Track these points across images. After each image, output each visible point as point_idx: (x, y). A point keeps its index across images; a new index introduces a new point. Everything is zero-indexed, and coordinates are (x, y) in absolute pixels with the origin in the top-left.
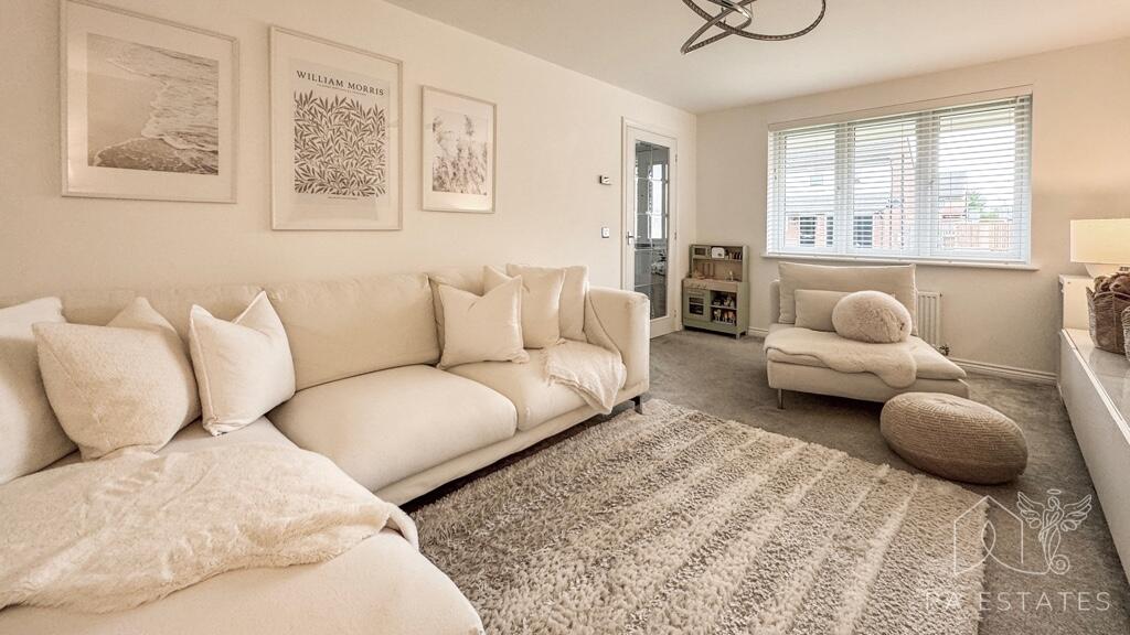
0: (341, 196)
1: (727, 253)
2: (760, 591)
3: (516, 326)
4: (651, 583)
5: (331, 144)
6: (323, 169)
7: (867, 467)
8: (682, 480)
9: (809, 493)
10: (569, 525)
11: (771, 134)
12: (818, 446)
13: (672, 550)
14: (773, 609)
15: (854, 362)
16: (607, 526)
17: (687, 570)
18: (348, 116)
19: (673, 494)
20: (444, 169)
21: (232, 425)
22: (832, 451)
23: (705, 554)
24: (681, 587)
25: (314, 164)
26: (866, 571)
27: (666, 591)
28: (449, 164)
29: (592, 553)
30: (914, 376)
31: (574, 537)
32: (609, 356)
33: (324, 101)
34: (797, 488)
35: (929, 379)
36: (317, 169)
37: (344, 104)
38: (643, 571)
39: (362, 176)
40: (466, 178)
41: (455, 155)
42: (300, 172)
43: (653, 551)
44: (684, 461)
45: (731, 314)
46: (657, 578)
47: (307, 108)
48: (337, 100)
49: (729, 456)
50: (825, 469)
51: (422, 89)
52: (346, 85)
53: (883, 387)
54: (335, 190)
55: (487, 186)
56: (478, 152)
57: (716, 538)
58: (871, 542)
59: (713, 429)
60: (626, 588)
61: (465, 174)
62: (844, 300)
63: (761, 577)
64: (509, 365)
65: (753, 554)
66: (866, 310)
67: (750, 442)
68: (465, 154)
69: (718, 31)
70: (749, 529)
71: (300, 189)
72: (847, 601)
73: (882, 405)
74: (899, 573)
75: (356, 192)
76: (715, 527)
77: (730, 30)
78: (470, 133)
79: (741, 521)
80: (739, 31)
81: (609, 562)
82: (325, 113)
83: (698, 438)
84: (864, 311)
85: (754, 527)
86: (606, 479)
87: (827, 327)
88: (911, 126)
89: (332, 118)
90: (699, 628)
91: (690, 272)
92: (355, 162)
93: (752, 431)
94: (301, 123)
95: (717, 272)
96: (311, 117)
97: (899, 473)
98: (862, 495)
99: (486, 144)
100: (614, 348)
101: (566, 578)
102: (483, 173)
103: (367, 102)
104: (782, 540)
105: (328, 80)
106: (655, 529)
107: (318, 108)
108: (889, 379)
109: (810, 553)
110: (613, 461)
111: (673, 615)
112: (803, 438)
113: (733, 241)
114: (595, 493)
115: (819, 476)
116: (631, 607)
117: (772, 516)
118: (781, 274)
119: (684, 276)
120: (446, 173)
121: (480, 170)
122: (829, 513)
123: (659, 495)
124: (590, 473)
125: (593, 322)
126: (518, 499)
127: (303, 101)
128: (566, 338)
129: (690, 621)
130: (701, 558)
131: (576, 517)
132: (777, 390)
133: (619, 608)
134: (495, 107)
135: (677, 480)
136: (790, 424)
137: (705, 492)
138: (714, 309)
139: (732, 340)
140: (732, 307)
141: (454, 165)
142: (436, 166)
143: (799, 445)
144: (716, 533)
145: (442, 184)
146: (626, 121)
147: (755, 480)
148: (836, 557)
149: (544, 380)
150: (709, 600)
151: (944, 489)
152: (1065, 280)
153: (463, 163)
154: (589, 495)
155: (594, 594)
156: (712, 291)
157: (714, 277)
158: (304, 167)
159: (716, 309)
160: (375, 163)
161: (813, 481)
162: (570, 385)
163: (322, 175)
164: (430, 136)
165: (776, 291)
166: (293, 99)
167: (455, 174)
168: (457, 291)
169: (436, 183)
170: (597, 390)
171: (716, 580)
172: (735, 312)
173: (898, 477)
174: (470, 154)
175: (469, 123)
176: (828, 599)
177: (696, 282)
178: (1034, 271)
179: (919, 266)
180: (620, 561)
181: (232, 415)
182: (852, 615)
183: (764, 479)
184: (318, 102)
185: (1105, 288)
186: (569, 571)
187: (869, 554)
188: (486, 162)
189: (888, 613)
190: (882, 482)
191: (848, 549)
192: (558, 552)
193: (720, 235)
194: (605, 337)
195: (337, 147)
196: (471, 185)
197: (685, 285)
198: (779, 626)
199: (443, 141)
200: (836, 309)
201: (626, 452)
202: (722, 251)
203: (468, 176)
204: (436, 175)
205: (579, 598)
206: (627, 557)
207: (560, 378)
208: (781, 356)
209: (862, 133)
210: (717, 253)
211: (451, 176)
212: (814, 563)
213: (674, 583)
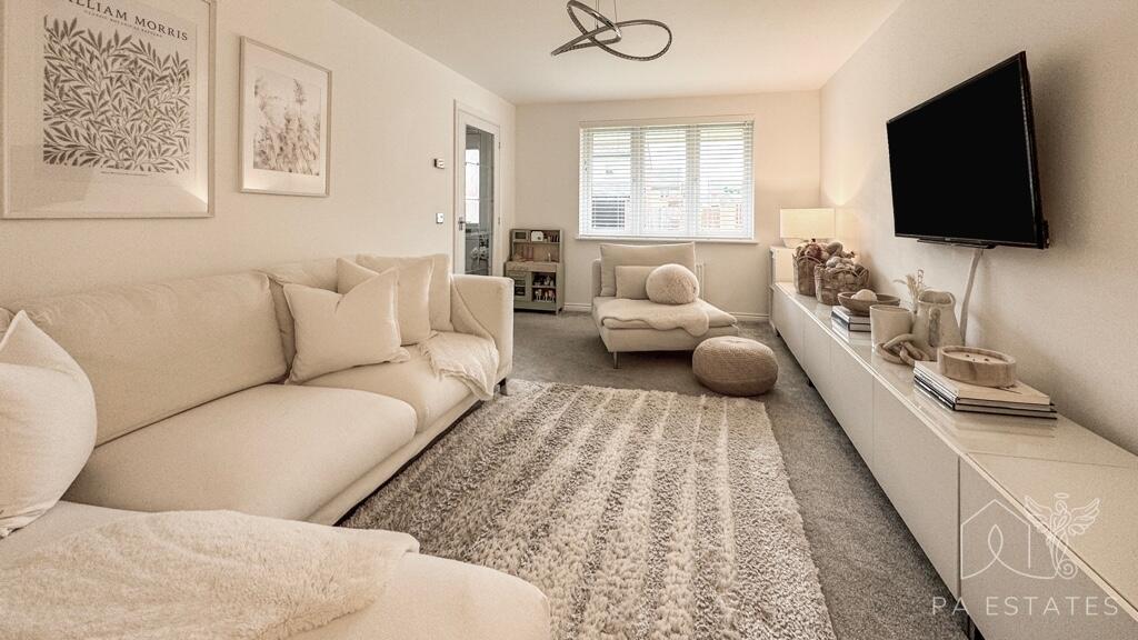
0: (121, 170)
1: (545, 237)
2: (667, 509)
3: (393, 322)
4: (587, 534)
5: (106, 97)
6: (93, 131)
7: (692, 400)
8: (571, 444)
9: (666, 428)
10: (491, 512)
11: (582, 130)
12: (656, 392)
13: (591, 502)
14: (681, 518)
15: (669, 321)
16: (527, 501)
17: (610, 514)
18: (136, 63)
19: (568, 458)
20: (268, 142)
21: (29, 514)
22: (667, 393)
23: (617, 496)
24: (611, 528)
25: (78, 124)
26: (722, 470)
27: (602, 535)
28: (274, 136)
29: (526, 528)
30: (707, 326)
31: (501, 520)
32: (485, 343)
33: (96, 37)
34: (656, 426)
35: (719, 327)
36: (83, 132)
37: (128, 45)
38: (577, 527)
39: (155, 145)
40: (294, 155)
41: (283, 126)
42: (54, 133)
43: (577, 508)
44: (563, 428)
45: (551, 293)
46: (591, 527)
47: (65, 41)
48: (116, 36)
49: (597, 415)
50: (668, 407)
51: (241, 42)
52: (131, 20)
53: (689, 338)
54: (112, 163)
55: (320, 165)
56: (310, 124)
57: (619, 481)
58: (717, 450)
59: (574, 396)
60: (572, 545)
61: (294, 149)
62: (655, 272)
63: (662, 498)
64: (385, 367)
65: (650, 484)
66: (672, 279)
67: (608, 400)
68: (294, 125)
69: (587, 41)
70: (638, 466)
71: (50, 157)
72: (721, 495)
73: (692, 352)
74: (740, 464)
75: (145, 167)
76: (615, 474)
77: (595, 43)
78: (300, 102)
79: (630, 462)
80: (602, 45)
81: (544, 530)
82: (96, 53)
83: (566, 405)
84: (670, 280)
85: (641, 463)
86: (503, 462)
87: (643, 296)
88: (682, 134)
89: (109, 61)
90: (641, 551)
91: (511, 255)
92: (144, 125)
93: (605, 390)
94: (56, 63)
95: (536, 256)
96: (74, 56)
97: (713, 399)
98: (699, 420)
99: (319, 115)
100: (487, 334)
101: (514, 557)
102: (316, 150)
103: (164, 46)
104: (663, 467)
105: (103, 8)
106: (569, 490)
107: (85, 44)
108: (693, 331)
109: (685, 471)
110: (502, 443)
111: (618, 550)
112: (644, 389)
113: (551, 225)
114: (499, 476)
115: (667, 414)
116: (583, 557)
117: (649, 452)
118: (602, 254)
119: (505, 260)
120: (272, 147)
121: (312, 146)
122: (684, 439)
123: (557, 461)
124: (485, 461)
125: (463, 311)
126: (424, 506)
127: (59, 31)
128: (437, 330)
129: (631, 550)
130: (615, 501)
131: (494, 503)
132: (612, 354)
133: (572, 563)
134: (330, 74)
135: (566, 445)
136: (628, 379)
137: (592, 448)
138: (534, 290)
139: (552, 316)
140: (552, 286)
141: (281, 138)
142: (259, 138)
143: (643, 394)
144: (617, 478)
145: (266, 161)
146: (457, 105)
147: (625, 430)
148: (701, 468)
149: (435, 376)
150: (637, 528)
151: (741, 403)
152: (774, 249)
153: (293, 136)
154: (496, 479)
155: (547, 560)
156: (533, 273)
157: (532, 259)
158: (61, 127)
159: (538, 289)
160: (175, 128)
161: (664, 418)
162: (458, 377)
163: (90, 139)
164: (250, 100)
165: (598, 270)
166: (42, 28)
167: (281, 149)
168: (308, 289)
169: (258, 159)
170: (481, 377)
171: (633, 511)
172: (554, 291)
173: (713, 402)
174: (300, 126)
175: (299, 89)
176: (710, 498)
177: (517, 264)
178: (756, 244)
179: (697, 243)
180: (554, 526)
181: (30, 499)
182: (728, 502)
183: (630, 427)
184: (86, 35)
185: (803, 254)
186: (514, 550)
187: (719, 459)
188: (318, 137)
189: (745, 494)
190: (705, 408)
191: (706, 460)
192: (494, 538)
193: (538, 219)
194: (477, 324)
195: (116, 103)
196: (301, 164)
197: (508, 269)
198: (689, 528)
199: (268, 108)
200: (648, 280)
201: (509, 433)
202: (541, 235)
203: (298, 151)
204: (258, 150)
205: (536, 569)
206: (559, 520)
207: (449, 371)
208: (617, 324)
209: (649, 136)
210: (536, 237)
211: (277, 150)
212: (690, 477)
213: (605, 526)
